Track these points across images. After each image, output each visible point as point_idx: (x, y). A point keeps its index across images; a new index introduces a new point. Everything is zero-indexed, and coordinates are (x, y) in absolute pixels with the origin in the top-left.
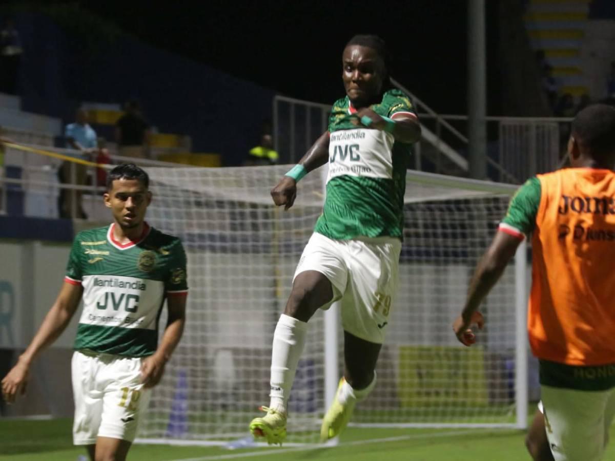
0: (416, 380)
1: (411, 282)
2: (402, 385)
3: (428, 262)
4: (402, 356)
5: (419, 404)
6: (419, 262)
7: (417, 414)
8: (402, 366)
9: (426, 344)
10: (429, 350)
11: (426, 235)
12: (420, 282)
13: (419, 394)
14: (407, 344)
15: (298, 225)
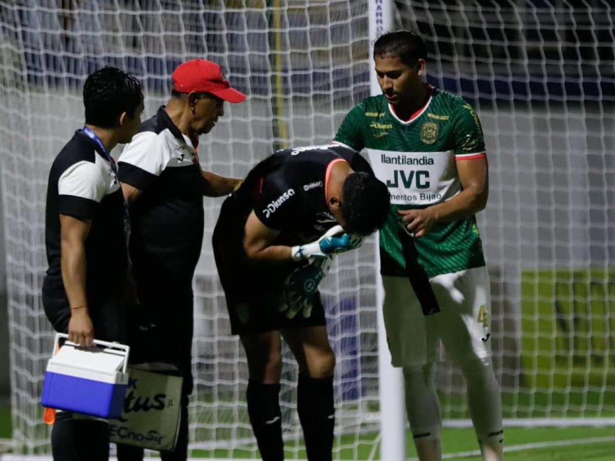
0: (555, 334)
1: (541, 143)
2: (529, 343)
3: (574, 105)
4: (527, 289)
5: (560, 381)
6: (556, 105)
7: (558, 399)
8: (527, 308)
9: (574, 264)
10: (578, 275)
11: (570, 54)
12: (560, 144)
13: (561, 361)
14: (535, 265)
15: (319, 37)
